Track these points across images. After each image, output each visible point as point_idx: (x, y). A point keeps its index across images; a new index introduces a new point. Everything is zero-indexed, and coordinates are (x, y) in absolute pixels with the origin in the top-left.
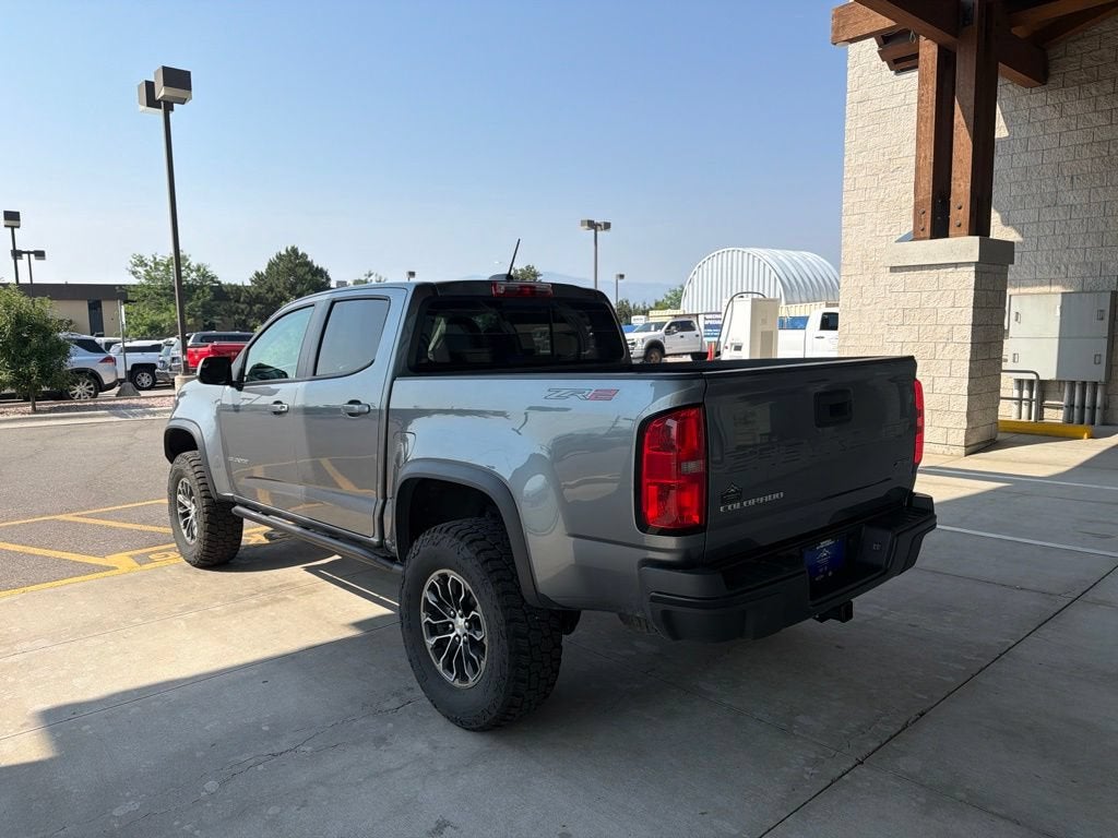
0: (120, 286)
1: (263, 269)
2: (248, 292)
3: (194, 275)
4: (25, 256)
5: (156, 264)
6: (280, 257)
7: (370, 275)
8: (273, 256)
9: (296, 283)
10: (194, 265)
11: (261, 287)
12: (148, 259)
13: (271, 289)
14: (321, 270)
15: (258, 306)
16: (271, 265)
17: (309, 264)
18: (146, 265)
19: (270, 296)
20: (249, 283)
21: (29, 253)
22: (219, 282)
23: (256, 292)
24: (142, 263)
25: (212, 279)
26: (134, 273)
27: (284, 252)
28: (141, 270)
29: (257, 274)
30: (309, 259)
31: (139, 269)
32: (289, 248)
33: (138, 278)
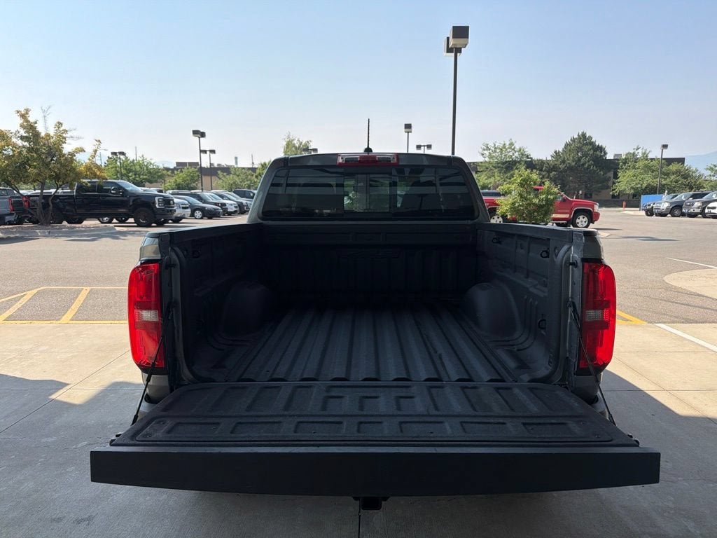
0: (474, 163)
1: (560, 148)
2: (548, 164)
3: (517, 154)
4: (422, 148)
5: (495, 148)
6: (573, 140)
7: (638, 149)
8: (568, 140)
9: (582, 157)
10: (517, 148)
11: (557, 160)
12: (491, 145)
13: (563, 162)
14: (601, 147)
15: (553, 173)
16: (567, 145)
17: (592, 144)
18: (490, 149)
19: (562, 166)
20: (550, 158)
21: (424, 146)
22: (531, 158)
23: (553, 164)
24: (488, 149)
25: (527, 157)
26: (483, 155)
27: (576, 136)
28: (487, 153)
29: (555, 152)
30: (593, 140)
31: (486, 152)
32: (580, 133)
33: (485, 157)
